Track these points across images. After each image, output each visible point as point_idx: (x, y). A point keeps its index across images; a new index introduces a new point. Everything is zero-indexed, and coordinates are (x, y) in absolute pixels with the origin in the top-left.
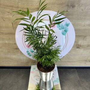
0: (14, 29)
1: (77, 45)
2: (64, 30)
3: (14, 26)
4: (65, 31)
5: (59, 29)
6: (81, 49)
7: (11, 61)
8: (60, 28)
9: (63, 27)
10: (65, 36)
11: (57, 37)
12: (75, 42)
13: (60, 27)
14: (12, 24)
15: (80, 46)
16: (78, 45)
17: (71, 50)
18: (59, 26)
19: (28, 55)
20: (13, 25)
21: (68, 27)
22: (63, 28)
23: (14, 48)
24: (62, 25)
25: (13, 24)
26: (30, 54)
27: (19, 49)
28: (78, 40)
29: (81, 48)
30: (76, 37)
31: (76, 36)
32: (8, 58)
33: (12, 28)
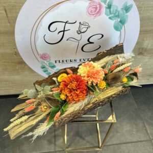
0: (9, 23)
1: (139, 49)
2: (119, 20)
3: (9, 15)
4: (121, 22)
5: (110, 18)
6: (145, 56)
7: (11, 85)
8: (111, 16)
9: (117, 14)
10: (119, 32)
11: (103, 36)
12: (137, 43)
13: (111, 13)
14: (6, 11)
15: (146, 50)
16: (143, 49)
18: (110, 11)
19: (45, 73)
20: (7, 14)
21: (128, 14)
22: (118, 16)
23: (15, 63)
24: (116, 10)
25: (8, 11)
26: (49, 71)
27: (25, 63)
28: (143, 40)
29: (145, 54)
31: (140, 31)
32: (5, 81)
33: (7, 21)
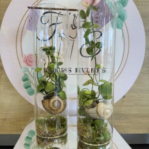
17: (140, 73)
30: (146, 35)
